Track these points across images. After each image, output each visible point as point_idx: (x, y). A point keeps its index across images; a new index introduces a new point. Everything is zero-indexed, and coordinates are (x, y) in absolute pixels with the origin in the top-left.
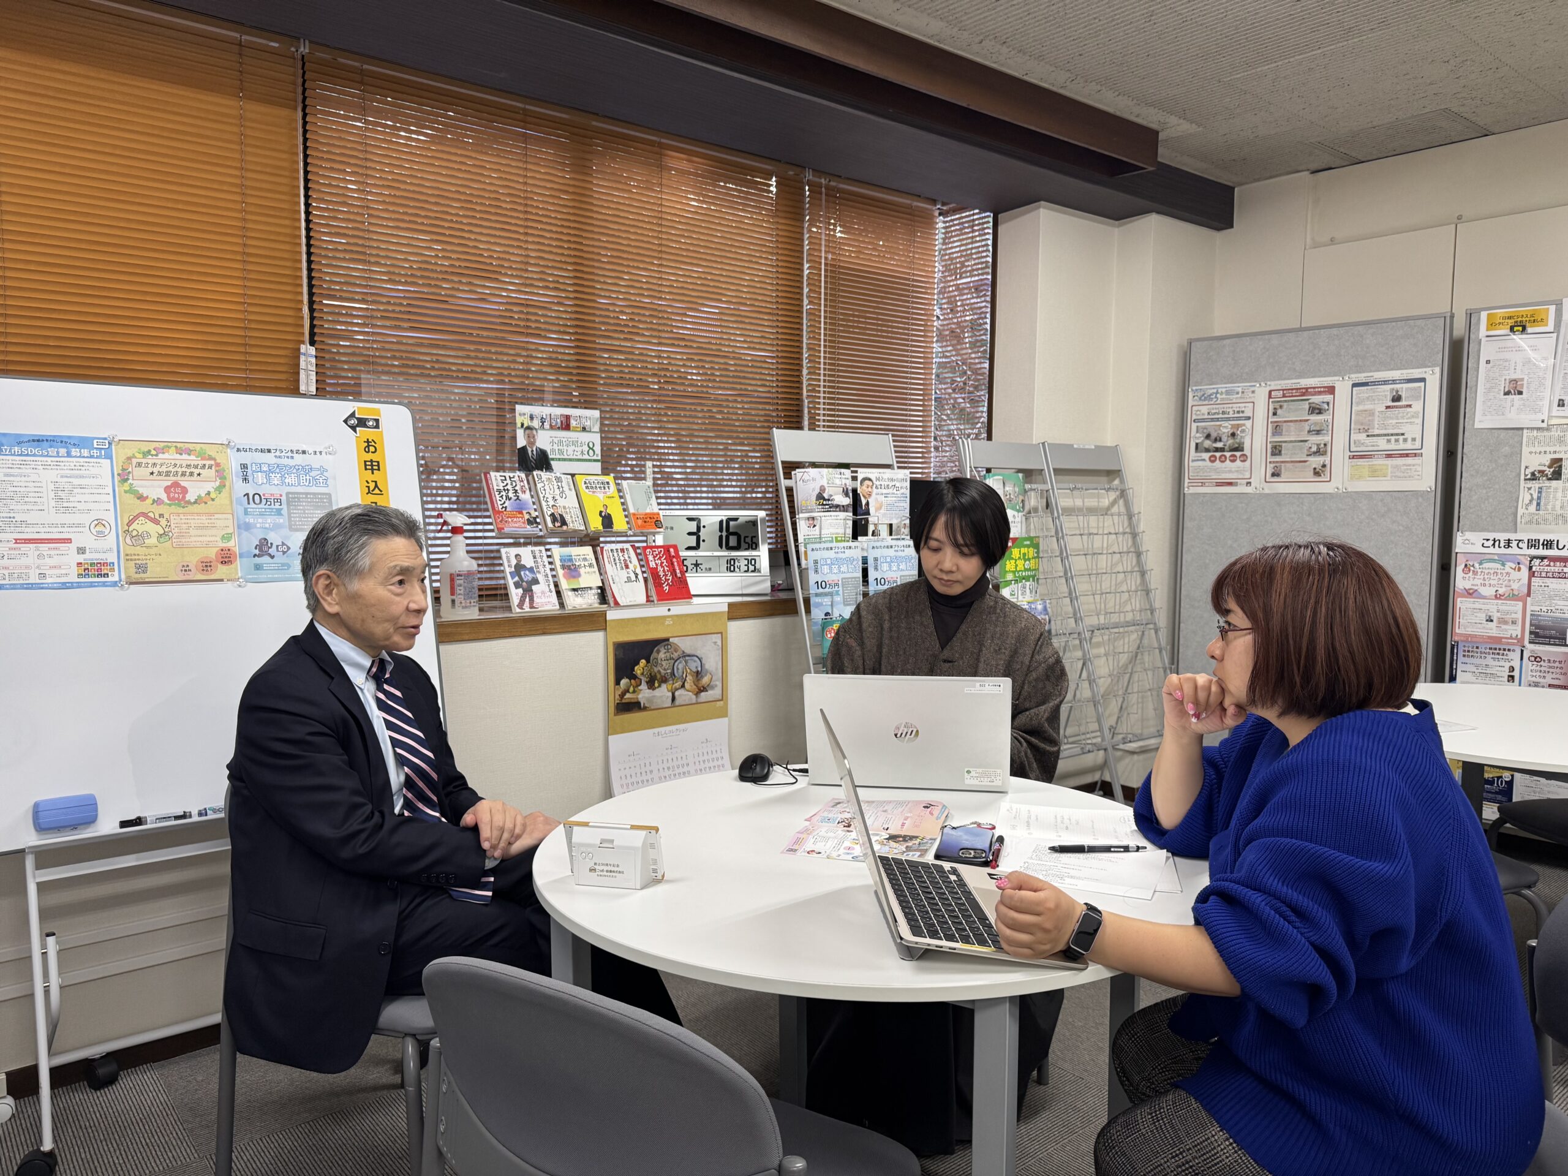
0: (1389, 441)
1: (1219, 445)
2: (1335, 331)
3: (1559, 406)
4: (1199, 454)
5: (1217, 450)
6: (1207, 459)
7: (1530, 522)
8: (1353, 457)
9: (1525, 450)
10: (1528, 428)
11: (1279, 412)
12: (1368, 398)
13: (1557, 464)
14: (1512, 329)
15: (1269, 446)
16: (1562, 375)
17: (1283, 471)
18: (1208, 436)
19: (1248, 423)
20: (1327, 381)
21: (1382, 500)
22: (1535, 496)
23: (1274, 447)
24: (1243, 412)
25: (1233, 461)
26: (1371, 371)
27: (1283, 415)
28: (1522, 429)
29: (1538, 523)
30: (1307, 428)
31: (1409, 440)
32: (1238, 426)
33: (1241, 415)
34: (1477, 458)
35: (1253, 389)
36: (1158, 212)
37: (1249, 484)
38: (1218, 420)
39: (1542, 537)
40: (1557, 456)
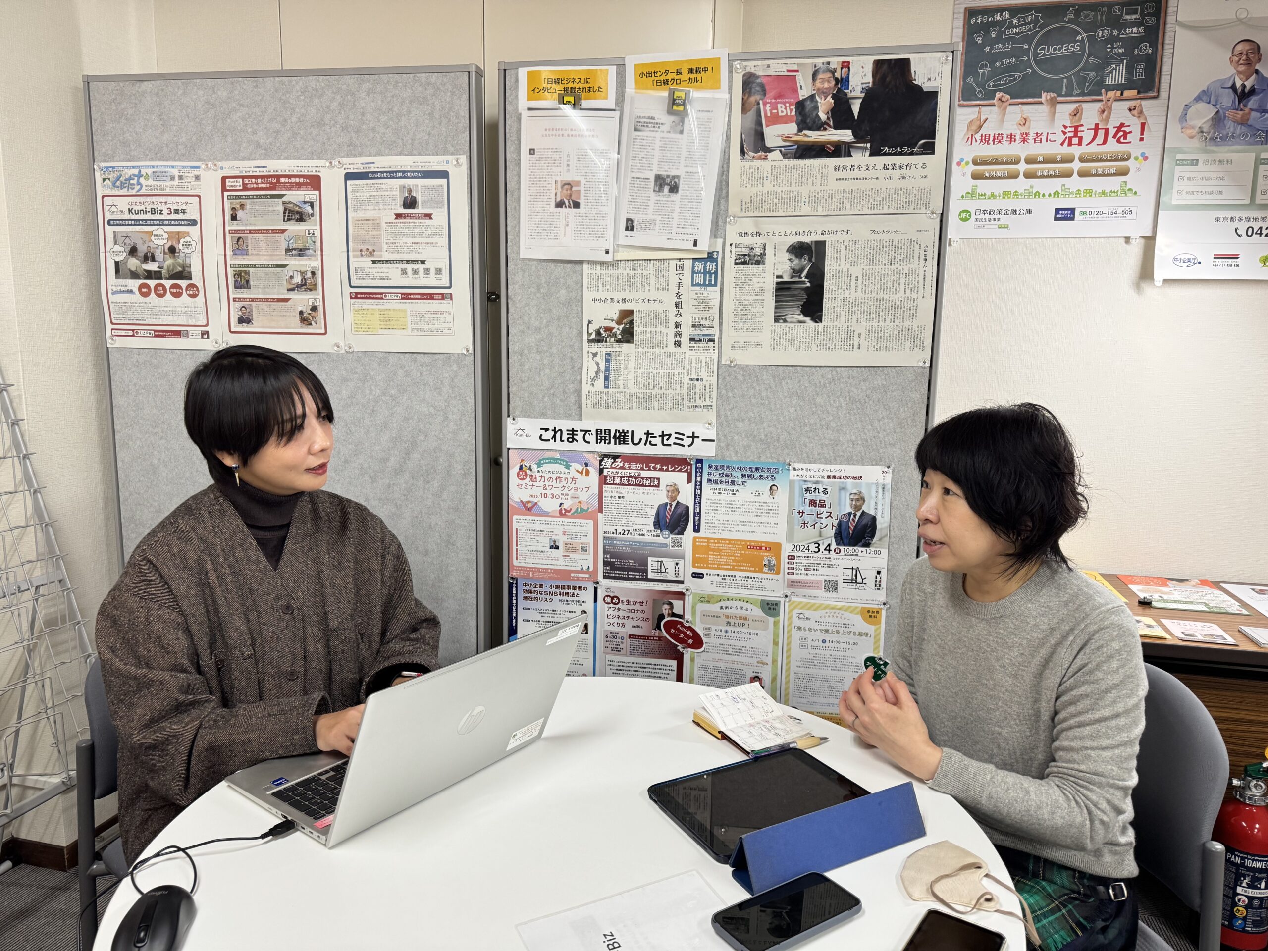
0: (404, 272)
1: (152, 267)
2: (312, 81)
3: (627, 229)
4: (121, 281)
5: (149, 275)
6: (136, 290)
7: (597, 405)
8: (356, 296)
9: (588, 295)
10: (589, 262)
11: (240, 214)
12: (369, 199)
13: (627, 316)
14: (561, 99)
15: (230, 272)
16: (629, 180)
17: (255, 314)
19: (194, 231)
20: (308, 167)
21: (403, 367)
22: (602, 367)
23: (238, 275)
24: (184, 211)
25: (177, 295)
26: (370, 155)
27: (248, 220)
28: (581, 262)
29: (607, 407)
30: (284, 245)
31: (433, 272)
32: (179, 236)
33: (181, 216)
34: (527, 305)
35: (196, 172)
37: (205, 334)
38: (145, 223)
39: (613, 426)
40: (627, 306)
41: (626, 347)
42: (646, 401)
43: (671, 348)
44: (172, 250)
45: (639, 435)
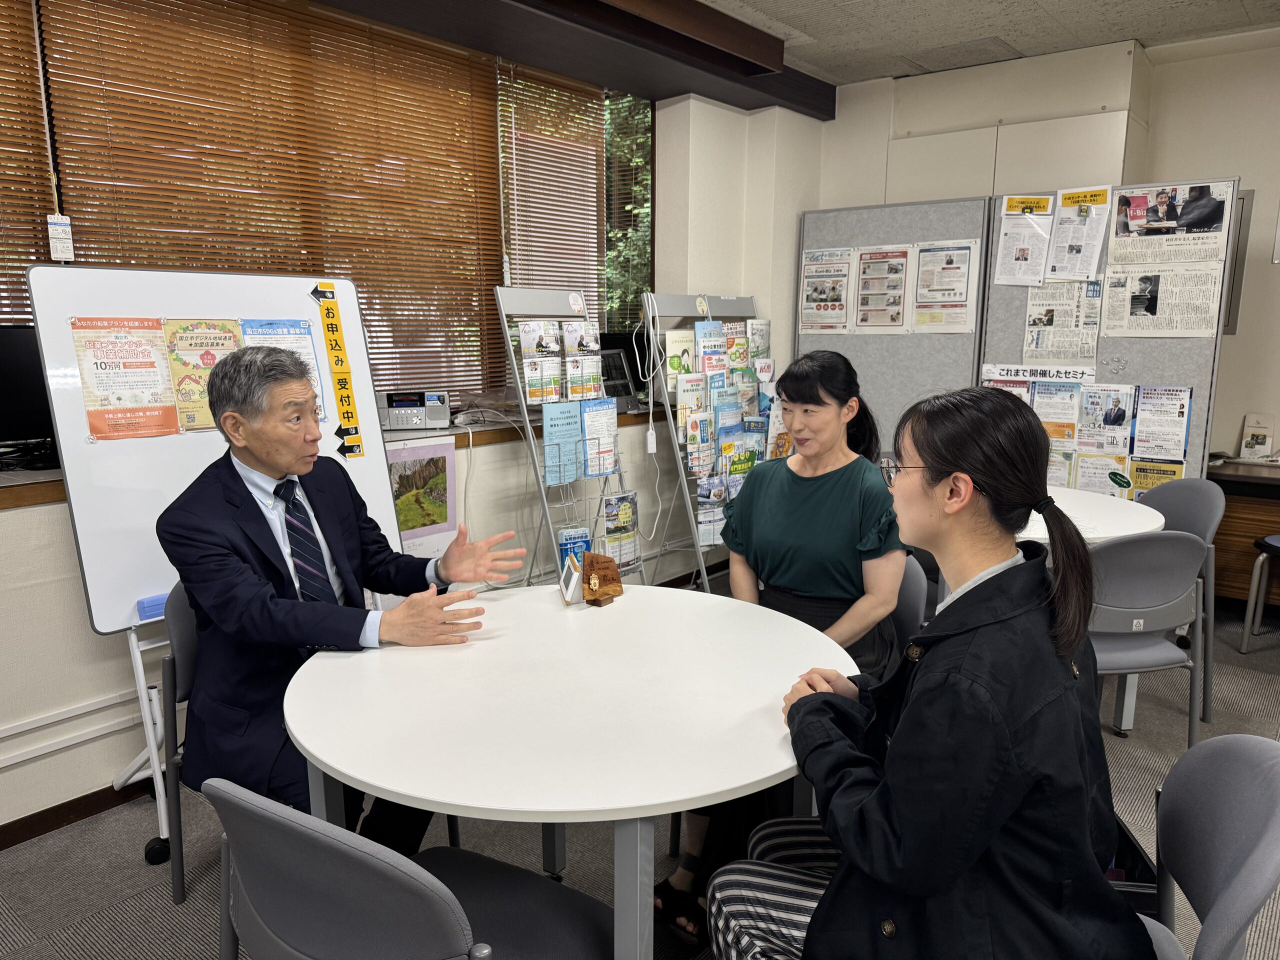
0: (944, 295)
1: (823, 296)
2: (908, 208)
3: (1052, 271)
4: (808, 304)
5: (822, 300)
6: (815, 308)
7: (1031, 357)
8: (919, 307)
9: (1030, 303)
10: (1032, 287)
11: (867, 271)
12: (930, 261)
13: (1050, 313)
14: (1023, 211)
15: (860, 297)
16: (1055, 248)
17: (869, 317)
18: (816, 290)
19: (845, 280)
20: (901, 247)
21: (938, 340)
22: (1035, 337)
23: (863, 299)
24: (841, 271)
25: (833, 309)
26: (933, 240)
27: (871, 274)
28: (1028, 287)
29: (1037, 357)
30: (887, 284)
31: (958, 294)
32: (837, 282)
33: (840, 273)
34: (998, 309)
35: (848, 252)
36: (781, 105)
37: (845, 327)
38: (822, 276)
39: (1039, 368)
40: (1050, 308)
41: (1048, 328)
42: (1057, 355)
43: (1073, 328)
44: (834, 289)
45: (1053, 372)
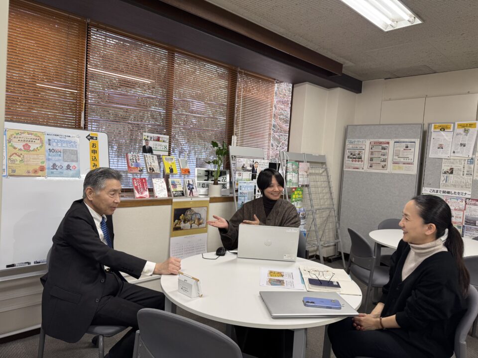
0: (404, 159)
2: (390, 126)
3: (453, 153)
4: (348, 159)
5: (354, 158)
8: (394, 163)
9: (443, 165)
12: (399, 146)
13: (452, 169)
14: (441, 130)
15: (369, 158)
16: (454, 144)
17: (373, 166)
18: (351, 154)
20: (387, 140)
21: (401, 176)
22: (445, 178)
23: (371, 159)
24: (362, 148)
25: (359, 162)
26: (400, 139)
27: (374, 149)
28: (442, 159)
29: (446, 186)
30: (381, 154)
31: (410, 159)
32: (360, 152)
35: (365, 141)
36: (341, 87)
37: (363, 169)
38: (355, 149)
39: (447, 190)
40: (452, 167)
41: (451, 175)
42: (455, 186)
43: (462, 176)
44: (359, 154)
45: (453, 192)
